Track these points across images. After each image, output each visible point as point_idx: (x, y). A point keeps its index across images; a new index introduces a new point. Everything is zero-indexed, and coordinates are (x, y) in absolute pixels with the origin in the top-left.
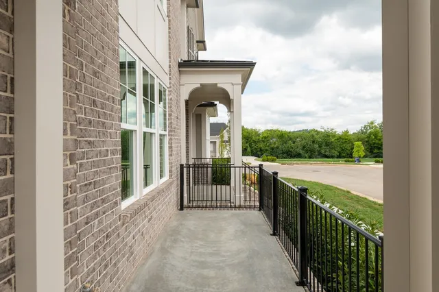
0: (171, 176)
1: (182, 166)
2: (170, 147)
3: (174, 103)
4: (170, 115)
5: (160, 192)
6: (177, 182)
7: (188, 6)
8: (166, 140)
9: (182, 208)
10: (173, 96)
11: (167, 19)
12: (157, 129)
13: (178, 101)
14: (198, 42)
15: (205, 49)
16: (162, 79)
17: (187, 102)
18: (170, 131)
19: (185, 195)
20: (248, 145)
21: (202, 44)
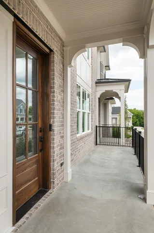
0: (92, 130)
1: (96, 126)
2: (92, 118)
3: (94, 99)
4: (92, 105)
5: (88, 135)
6: (94, 133)
7: (100, 52)
8: (90, 115)
9: (96, 144)
10: (93, 97)
11: (91, 66)
12: (87, 111)
13: (95, 98)
14: (105, 66)
15: (110, 70)
16: (89, 91)
17: (99, 99)
18: (92, 111)
19: (98, 140)
20: (137, 120)
21: (108, 67)
